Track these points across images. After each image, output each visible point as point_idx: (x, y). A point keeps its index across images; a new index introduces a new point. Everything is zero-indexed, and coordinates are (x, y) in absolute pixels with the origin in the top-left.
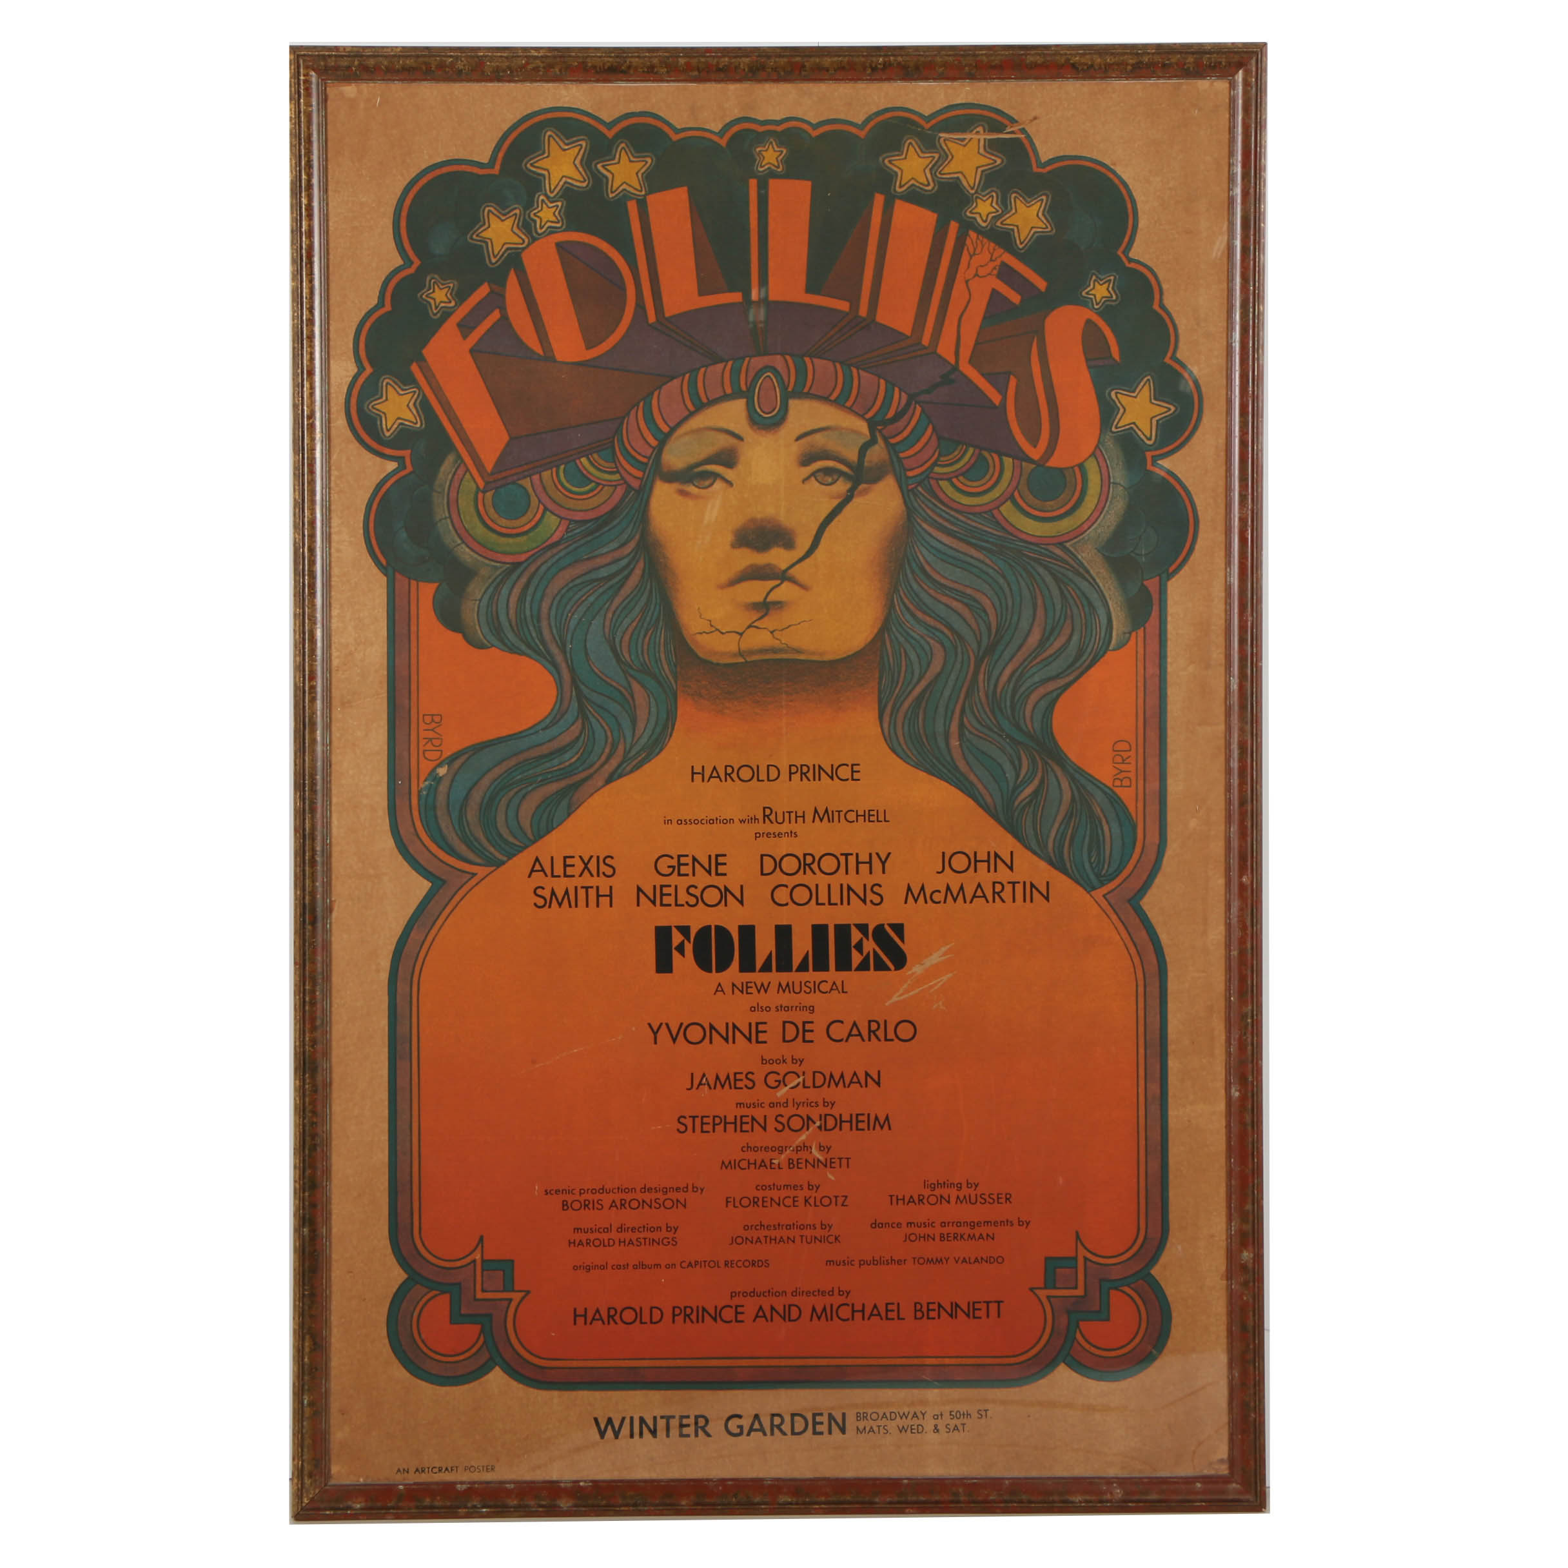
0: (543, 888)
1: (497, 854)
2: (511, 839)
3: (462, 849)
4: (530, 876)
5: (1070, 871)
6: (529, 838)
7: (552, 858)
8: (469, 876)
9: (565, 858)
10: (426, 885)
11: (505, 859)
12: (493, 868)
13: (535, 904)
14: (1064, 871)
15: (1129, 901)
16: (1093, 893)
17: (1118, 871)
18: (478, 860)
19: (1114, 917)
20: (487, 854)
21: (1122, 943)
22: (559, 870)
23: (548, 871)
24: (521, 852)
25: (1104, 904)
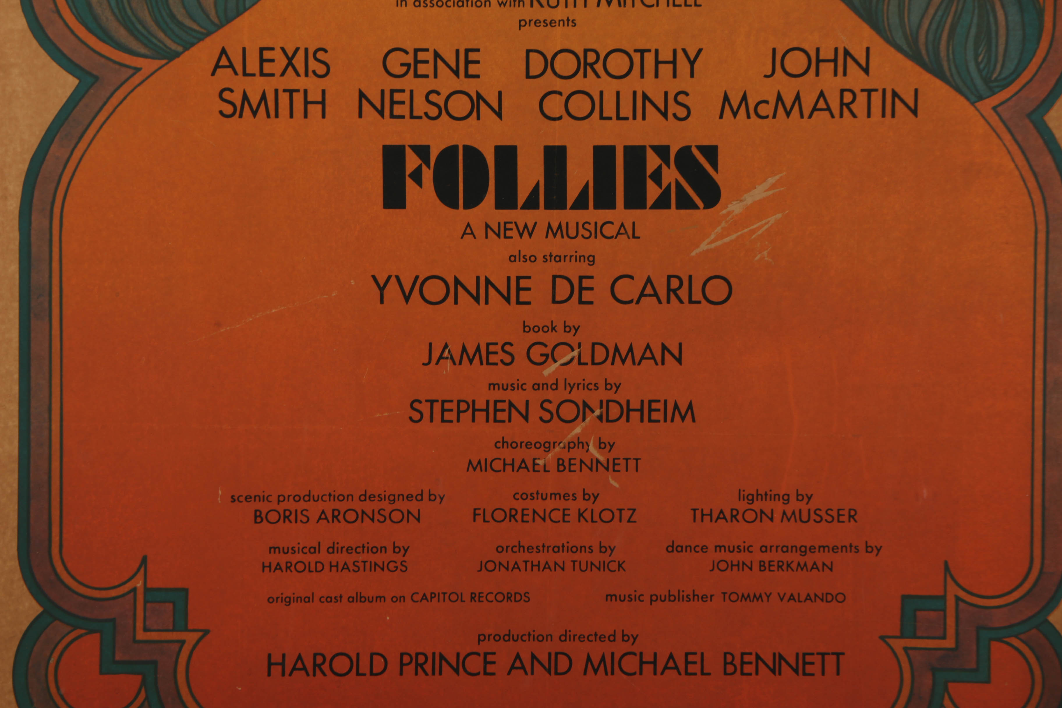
0: (232, 91)
1: (168, 42)
2: (188, 22)
3: (122, 34)
4: (213, 74)
5: (948, 74)
6: (213, 23)
7: (244, 49)
8: (131, 72)
9: (262, 50)
10: (71, 82)
11: (180, 49)
12: (164, 62)
13: (221, 113)
14: (939, 73)
15: (1029, 116)
16: (978, 105)
17: (1017, 73)
18: (143, 50)
19: (1007, 137)
20: (154, 41)
21: (1017, 173)
22: (253, 66)
23: (239, 68)
24: (200, 40)
25: (994, 119)
